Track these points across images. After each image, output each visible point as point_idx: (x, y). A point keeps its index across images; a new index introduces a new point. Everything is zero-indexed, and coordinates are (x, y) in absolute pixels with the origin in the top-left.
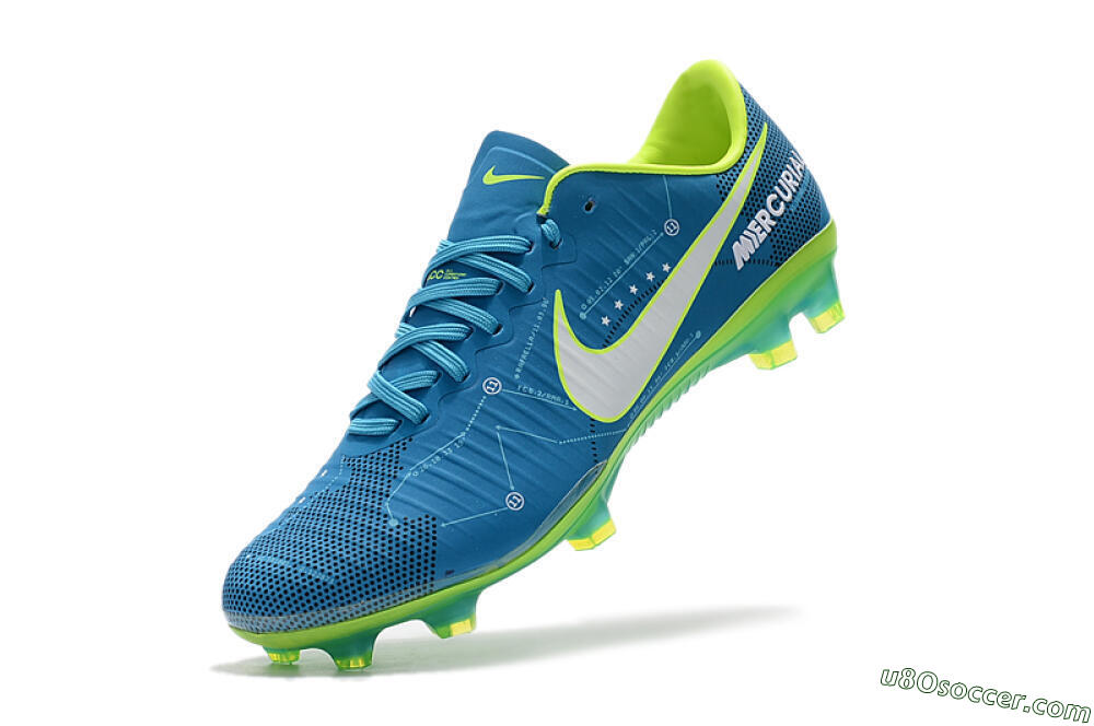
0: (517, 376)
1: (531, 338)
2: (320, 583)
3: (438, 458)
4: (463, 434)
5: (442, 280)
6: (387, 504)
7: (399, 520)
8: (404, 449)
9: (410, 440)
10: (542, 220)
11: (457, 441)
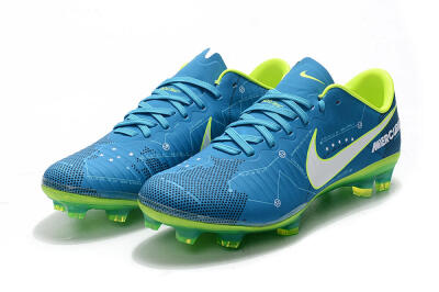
0: (292, 155)
1: (301, 143)
5: (270, 104)
6: (229, 182)
7: (233, 191)
10: (319, 99)
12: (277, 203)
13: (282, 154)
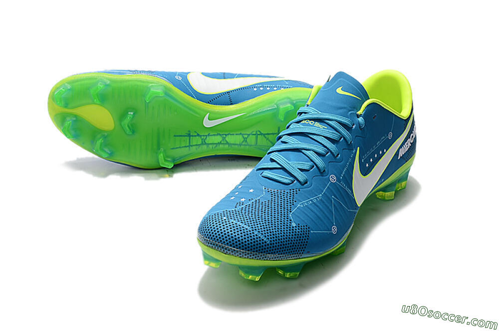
0: (341, 178)
1: (348, 164)
2: (264, 241)
3: (311, 202)
4: (321, 195)
5: (313, 126)
6: (290, 215)
7: (296, 224)
8: (296, 193)
9: (299, 190)
10: (358, 116)
11: (318, 197)
12: (334, 230)
13: (333, 179)
